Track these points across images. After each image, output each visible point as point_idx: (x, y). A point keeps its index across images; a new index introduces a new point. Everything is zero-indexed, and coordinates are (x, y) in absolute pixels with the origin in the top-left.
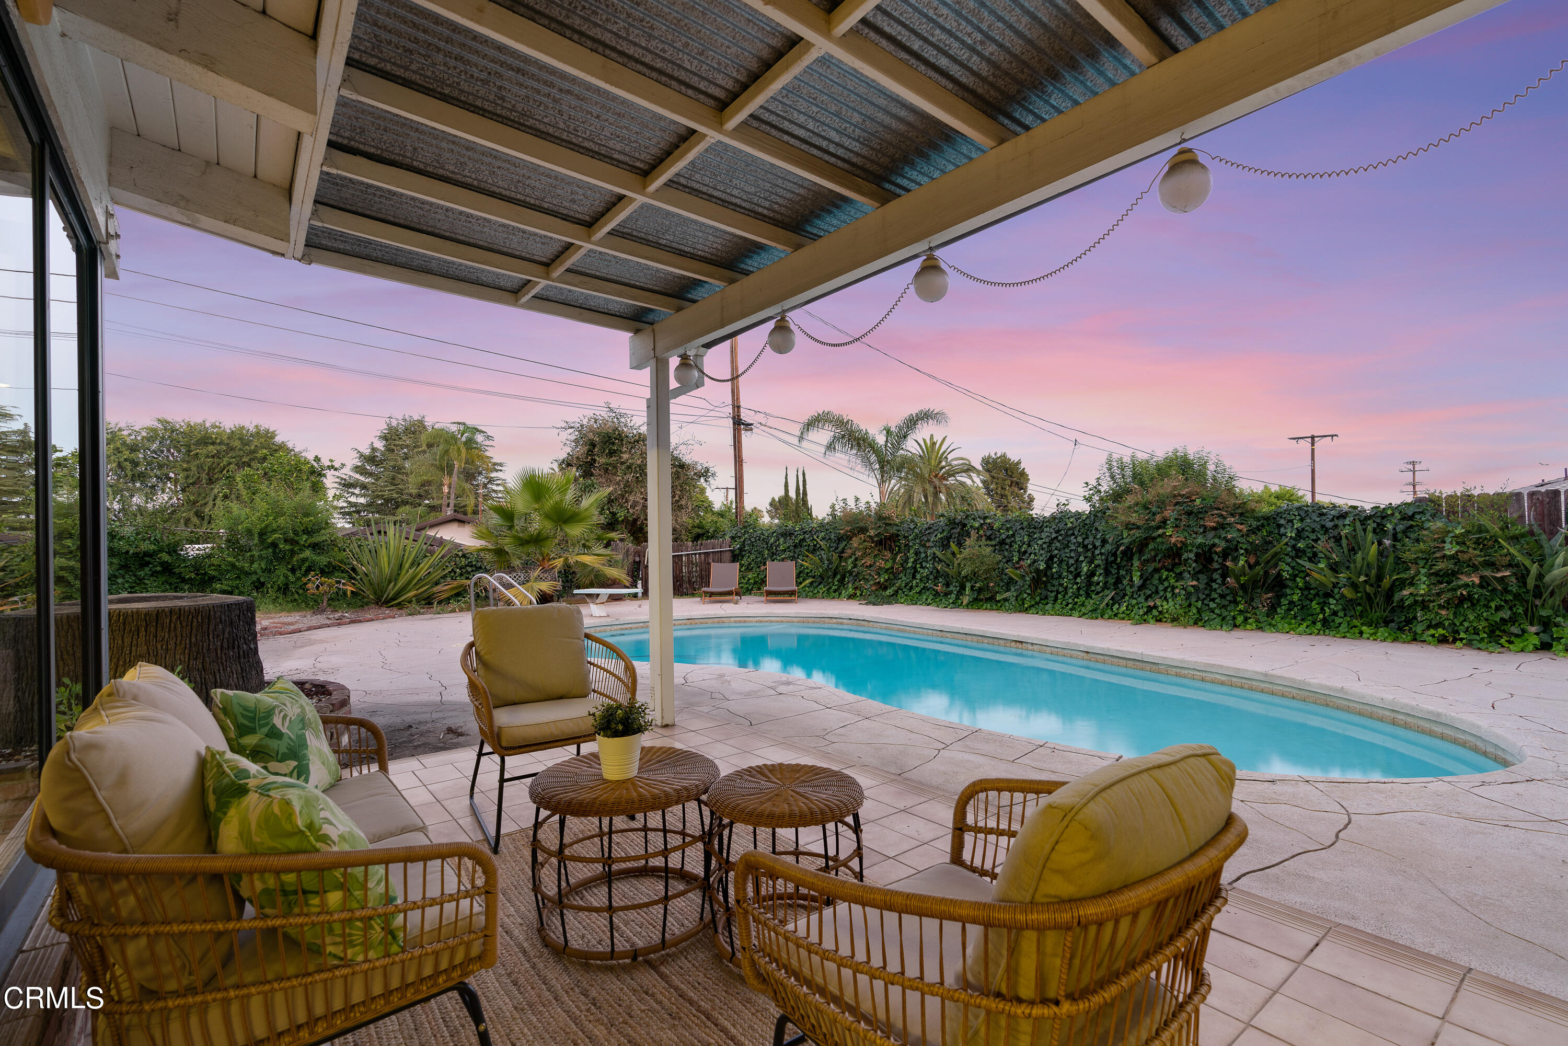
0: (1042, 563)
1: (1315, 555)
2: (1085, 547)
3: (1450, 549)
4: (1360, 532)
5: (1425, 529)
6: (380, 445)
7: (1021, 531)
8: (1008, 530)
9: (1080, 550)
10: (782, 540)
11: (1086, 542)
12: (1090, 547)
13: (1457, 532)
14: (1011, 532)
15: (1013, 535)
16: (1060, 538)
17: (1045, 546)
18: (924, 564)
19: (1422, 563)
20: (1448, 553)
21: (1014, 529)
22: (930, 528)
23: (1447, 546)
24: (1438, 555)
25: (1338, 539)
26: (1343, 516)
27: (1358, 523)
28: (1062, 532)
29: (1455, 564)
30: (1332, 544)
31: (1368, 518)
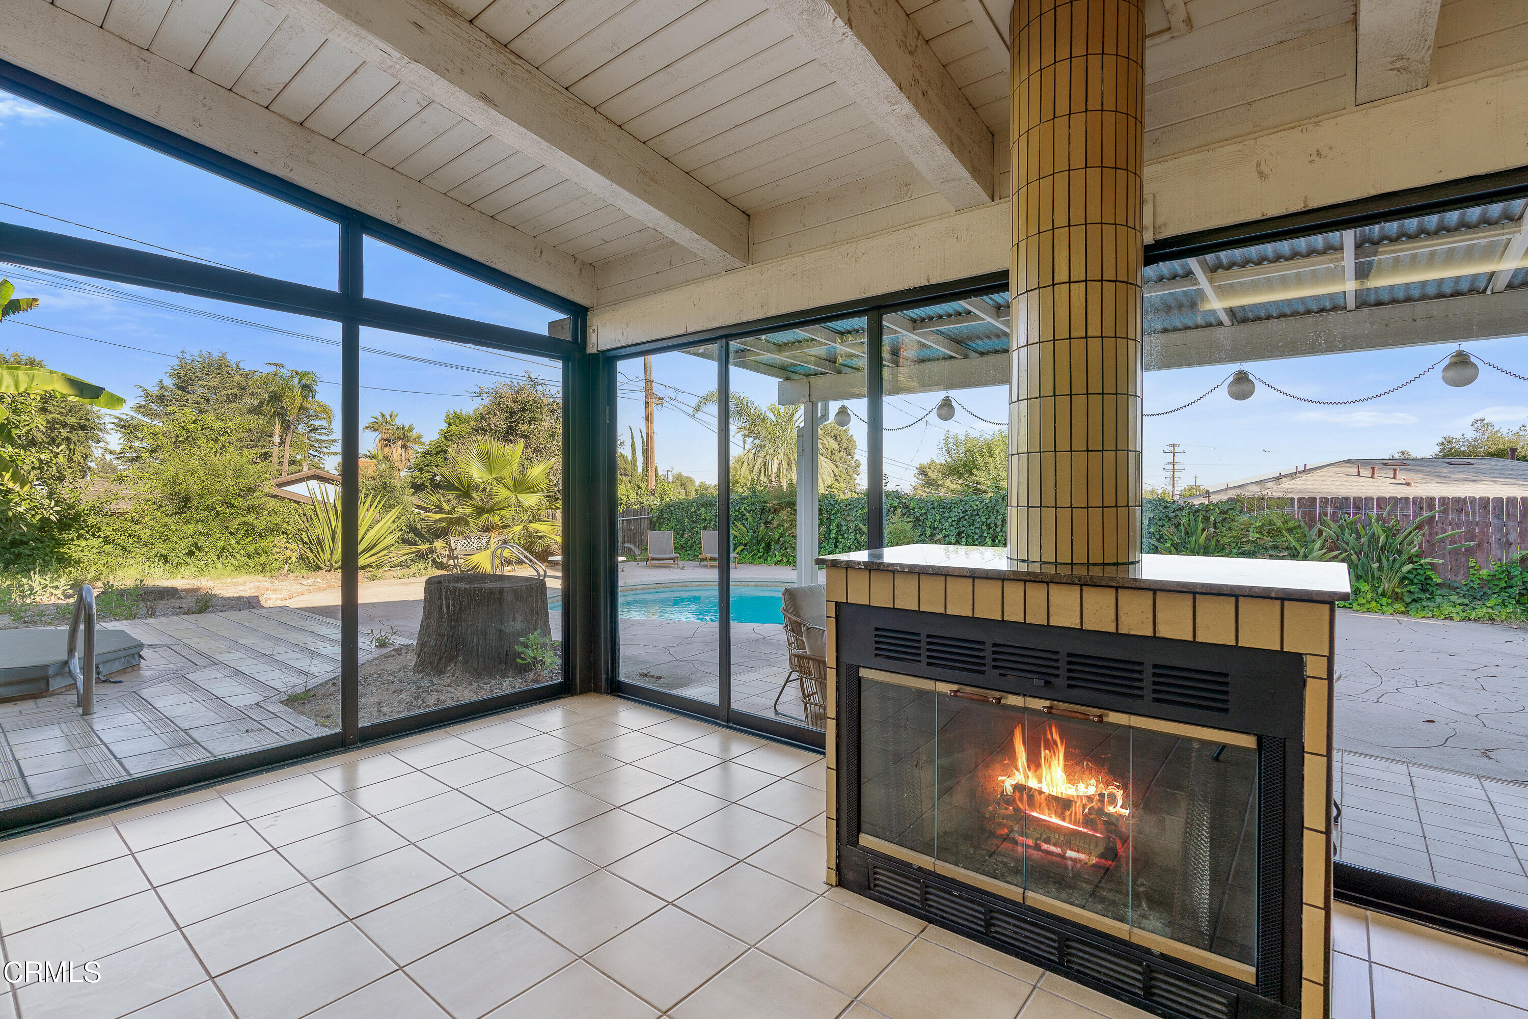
0: (953, 538)
1: (1161, 537)
2: (988, 526)
3: (1253, 536)
4: (1193, 523)
5: (1236, 521)
6: (169, 382)
7: (932, 510)
8: (920, 509)
9: (984, 528)
10: (703, 510)
11: (988, 522)
12: (992, 525)
13: (1257, 525)
14: (924, 511)
15: (925, 513)
16: (967, 517)
17: (954, 523)
18: (846, 535)
19: (1233, 545)
20: (1251, 539)
21: (926, 508)
22: (850, 505)
23: (1251, 534)
24: (1244, 540)
25: (1177, 526)
26: (1181, 509)
27: (1191, 514)
28: (969, 513)
29: (1255, 547)
30: (1173, 529)
31: (1198, 511)
